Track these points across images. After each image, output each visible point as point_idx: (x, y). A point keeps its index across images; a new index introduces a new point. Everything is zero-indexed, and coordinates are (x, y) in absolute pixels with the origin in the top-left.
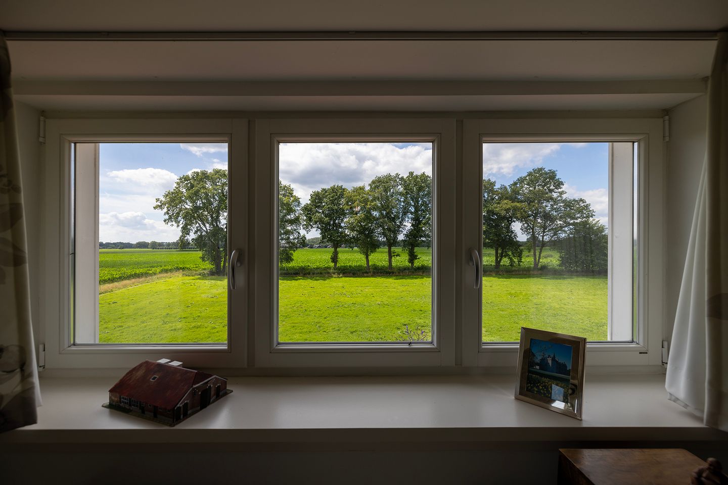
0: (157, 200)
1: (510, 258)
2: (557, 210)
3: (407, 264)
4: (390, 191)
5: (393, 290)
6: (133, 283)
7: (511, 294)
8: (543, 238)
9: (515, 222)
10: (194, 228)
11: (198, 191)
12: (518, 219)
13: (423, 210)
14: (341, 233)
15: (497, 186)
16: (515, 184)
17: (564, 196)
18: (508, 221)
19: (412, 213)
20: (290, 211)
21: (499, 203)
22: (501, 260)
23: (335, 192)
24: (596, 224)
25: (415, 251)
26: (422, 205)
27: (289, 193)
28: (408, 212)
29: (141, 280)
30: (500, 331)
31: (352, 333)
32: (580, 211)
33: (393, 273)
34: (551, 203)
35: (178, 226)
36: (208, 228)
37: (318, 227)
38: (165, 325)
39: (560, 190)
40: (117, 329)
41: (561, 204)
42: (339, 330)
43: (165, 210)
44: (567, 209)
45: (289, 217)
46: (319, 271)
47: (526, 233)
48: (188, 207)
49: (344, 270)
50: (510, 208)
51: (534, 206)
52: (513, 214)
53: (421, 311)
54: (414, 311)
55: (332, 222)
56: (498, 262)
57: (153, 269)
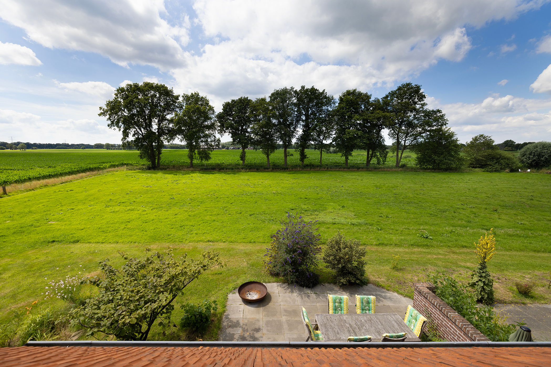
0: (101, 108)
1: (377, 158)
2: (418, 119)
3: (299, 162)
4: (286, 102)
5: (286, 182)
6: (88, 175)
7: (376, 187)
8: (405, 142)
9: (384, 128)
10: (132, 131)
11: (132, 101)
12: (386, 127)
13: (312, 118)
14: (248, 137)
15: (372, 99)
16: (387, 97)
17: (425, 108)
18: (379, 128)
19: (303, 121)
20: (207, 118)
21: (372, 113)
22: (371, 159)
23: (242, 103)
24: (447, 131)
25: (305, 152)
26: (311, 114)
27: (206, 103)
28: (300, 120)
29: (94, 173)
30: (365, 215)
31: (251, 215)
32: (436, 120)
33: (287, 169)
34: (413, 114)
35: (120, 130)
36: (143, 132)
37: (229, 132)
38: (107, 208)
39: (422, 102)
40: (70, 211)
41: (422, 114)
42: (240, 213)
43: (108, 116)
44: (426, 118)
45: (206, 123)
46: (231, 167)
47: (392, 138)
48: (126, 114)
49: (250, 166)
50: (380, 117)
51: (400, 115)
52: (383, 122)
53: (306, 198)
54: (301, 198)
55: (240, 128)
56: (368, 161)
57: (104, 164)
